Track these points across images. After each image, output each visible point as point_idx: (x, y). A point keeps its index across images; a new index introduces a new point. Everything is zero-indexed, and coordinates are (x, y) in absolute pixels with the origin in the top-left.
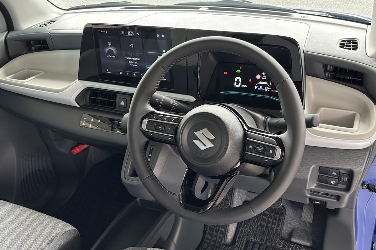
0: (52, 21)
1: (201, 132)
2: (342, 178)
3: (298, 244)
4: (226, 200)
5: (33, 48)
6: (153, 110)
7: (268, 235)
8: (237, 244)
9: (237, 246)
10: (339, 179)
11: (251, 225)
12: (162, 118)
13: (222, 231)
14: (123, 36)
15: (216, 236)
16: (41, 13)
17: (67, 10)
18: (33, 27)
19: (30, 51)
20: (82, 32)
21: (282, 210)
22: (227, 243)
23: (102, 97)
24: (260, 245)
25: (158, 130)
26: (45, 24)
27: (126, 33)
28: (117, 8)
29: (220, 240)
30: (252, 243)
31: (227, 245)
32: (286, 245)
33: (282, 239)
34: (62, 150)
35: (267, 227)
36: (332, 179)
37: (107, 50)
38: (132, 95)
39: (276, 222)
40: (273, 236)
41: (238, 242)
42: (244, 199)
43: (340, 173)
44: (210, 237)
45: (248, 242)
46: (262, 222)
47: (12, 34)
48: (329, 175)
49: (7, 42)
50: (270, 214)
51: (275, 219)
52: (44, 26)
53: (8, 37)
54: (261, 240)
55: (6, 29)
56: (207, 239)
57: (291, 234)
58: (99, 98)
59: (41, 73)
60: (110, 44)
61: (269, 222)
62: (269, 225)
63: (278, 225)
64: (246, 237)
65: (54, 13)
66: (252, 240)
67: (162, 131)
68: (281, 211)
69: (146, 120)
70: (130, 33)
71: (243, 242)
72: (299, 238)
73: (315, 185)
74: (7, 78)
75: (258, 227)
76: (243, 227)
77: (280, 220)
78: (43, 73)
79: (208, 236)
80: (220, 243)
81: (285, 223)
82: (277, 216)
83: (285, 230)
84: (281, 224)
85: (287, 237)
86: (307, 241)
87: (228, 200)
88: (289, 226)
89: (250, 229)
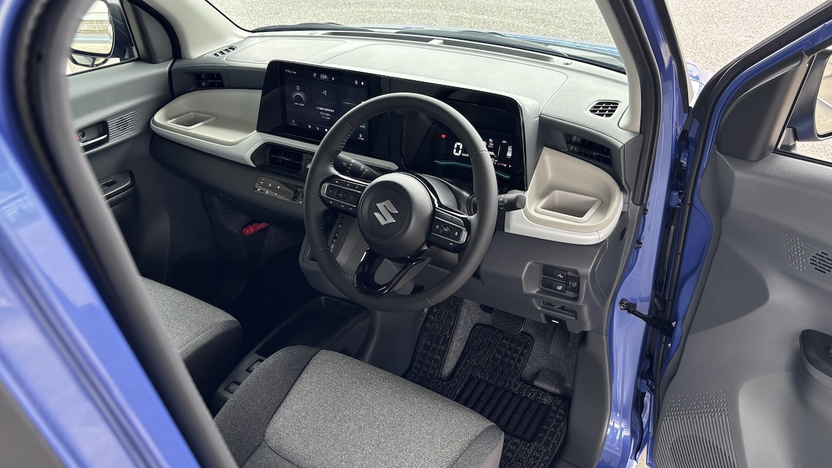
0: (232, 48)
1: (384, 203)
2: (570, 283)
3: (542, 389)
4: (447, 318)
5: (204, 84)
6: (337, 173)
7: (502, 372)
8: (455, 379)
9: (455, 382)
10: (567, 283)
11: (480, 357)
12: (345, 183)
13: (437, 359)
14: (314, 79)
15: (428, 366)
16: (217, 35)
17: (253, 32)
18: (206, 56)
19: (199, 87)
20: (266, 66)
21: (529, 341)
22: (442, 376)
23: (285, 156)
24: (488, 385)
25: (338, 197)
26: (221, 52)
27: (318, 76)
28: (319, 33)
29: (433, 371)
30: (476, 381)
31: (441, 379)
32: (525, 388)
33: (521, 379)
34: (230, 228)
35: (502, 362)
36: (559, 283)
37: (294, 96)
38: (312, 154)
39: (517, 356)
40: (509, 374)
41: (458, 376)
42: (476, 320)
43: (567, 275)
44: (419, 367)
45: (471, 378)
46: (496, 355)
47: (178, 64)
48: (554, 278)
49: (173, 74)
50: (509, 345)
51: (516, 351)
52: (220, 55)
53: (173, 67)
54: (491, 377)
55: (171, 57)
56: (416, 368)
57: (536, 376)
58: (281, 157)
59: (210, 118)
60: (298, 88)
61: (506, 355)
62: (506, 360)
63: (519, 361)
64: (470, 371)
65: (235, 37)
66: (477, 376)
67: (343, 199)
68: (527, 342)
69: (326, 185)
70: (324, 77)
71: (465, 378)
72: (545, 381)
73: (538, 289)
74: (169, 122)
75: (489, 360)
76: (469, 358)
77: (522, 354)
78: (214, 119)
79: (417, 364)
80: (430, 375)
81: (530, 359)
82: (520, 348)
83: (529, 369)
84: (524, 360)
85: (529, 379)
86: (556, 387)
87: (451, 318)
88: (535, 365)
89: (477, 361)
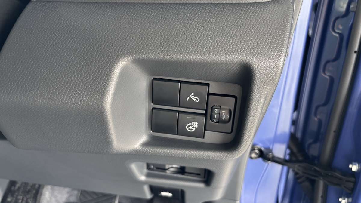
2: (216, 111)
10: (208, 113)
36: (188, 117)
43: (209, 94)
48: (179, 107)
73: (144, 138)
